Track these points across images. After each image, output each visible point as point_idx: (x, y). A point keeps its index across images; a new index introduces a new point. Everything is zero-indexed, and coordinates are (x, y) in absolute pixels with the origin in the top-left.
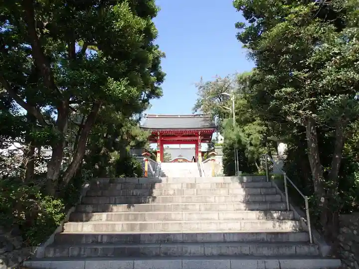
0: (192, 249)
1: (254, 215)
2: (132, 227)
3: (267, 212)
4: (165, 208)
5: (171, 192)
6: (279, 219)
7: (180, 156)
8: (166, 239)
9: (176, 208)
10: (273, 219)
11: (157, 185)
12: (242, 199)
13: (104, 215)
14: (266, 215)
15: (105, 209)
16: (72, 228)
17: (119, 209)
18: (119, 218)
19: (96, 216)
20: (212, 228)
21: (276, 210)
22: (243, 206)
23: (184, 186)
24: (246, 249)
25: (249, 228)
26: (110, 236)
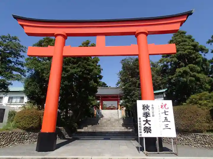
0: (107, 134)
1: (123, 128)
2: (93, 130)
3: (127, 128)
4: (101, 126)
5: (103, 122)
6: (130, 129)
7: (112, 105)
8: (101, 132)
9: (104, 126)
10: (128, 129)
11: (99, 120)
12: (122, 124)
13: (86, 128)
14: (126, 128)
15: (86, 126)
16: (79, 130)
17: (90, 126)
18: (90, 128)
19: (84, 128)
20: (113, 131)
21: (129, 127)
22: (121, 126)
23: (107, 120)
24: (119, 135)
25: (124, 131)
26: (88, 132)
